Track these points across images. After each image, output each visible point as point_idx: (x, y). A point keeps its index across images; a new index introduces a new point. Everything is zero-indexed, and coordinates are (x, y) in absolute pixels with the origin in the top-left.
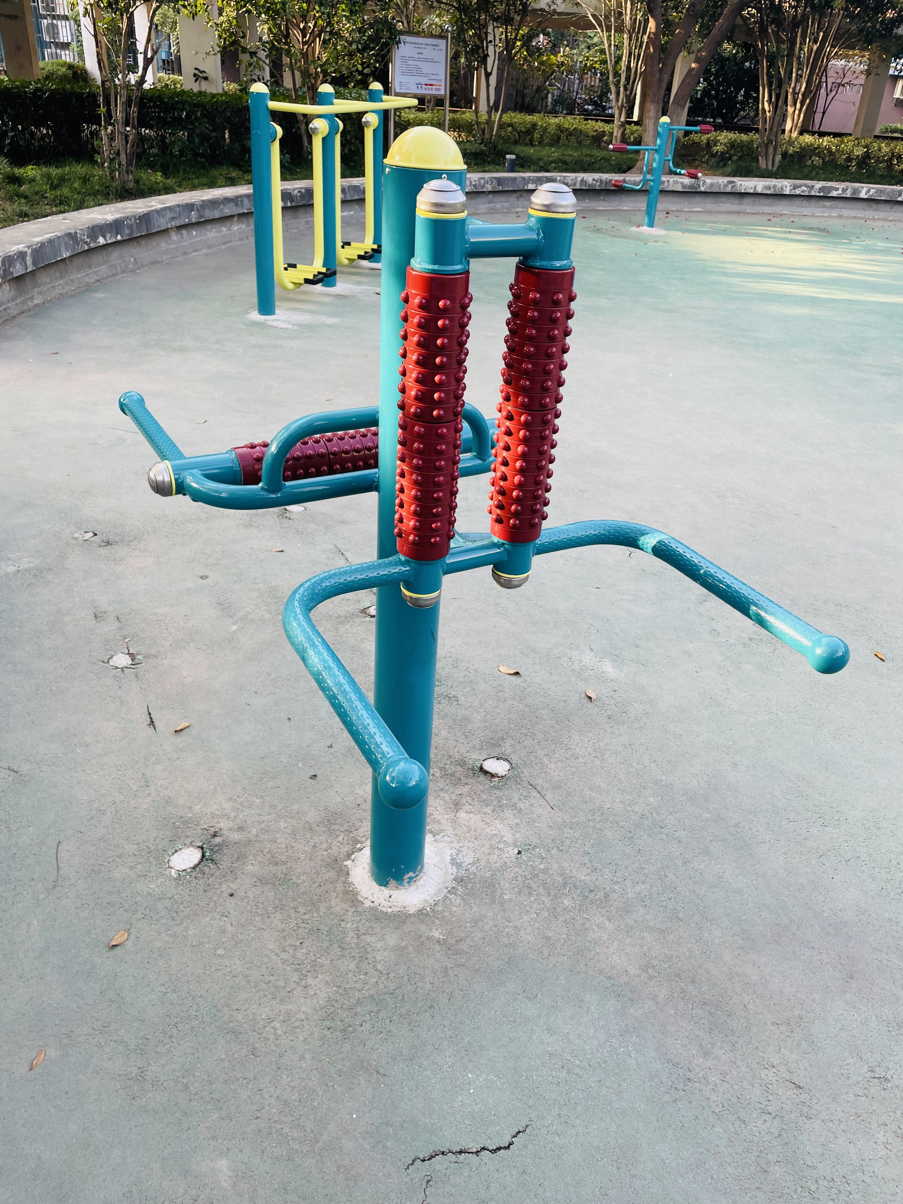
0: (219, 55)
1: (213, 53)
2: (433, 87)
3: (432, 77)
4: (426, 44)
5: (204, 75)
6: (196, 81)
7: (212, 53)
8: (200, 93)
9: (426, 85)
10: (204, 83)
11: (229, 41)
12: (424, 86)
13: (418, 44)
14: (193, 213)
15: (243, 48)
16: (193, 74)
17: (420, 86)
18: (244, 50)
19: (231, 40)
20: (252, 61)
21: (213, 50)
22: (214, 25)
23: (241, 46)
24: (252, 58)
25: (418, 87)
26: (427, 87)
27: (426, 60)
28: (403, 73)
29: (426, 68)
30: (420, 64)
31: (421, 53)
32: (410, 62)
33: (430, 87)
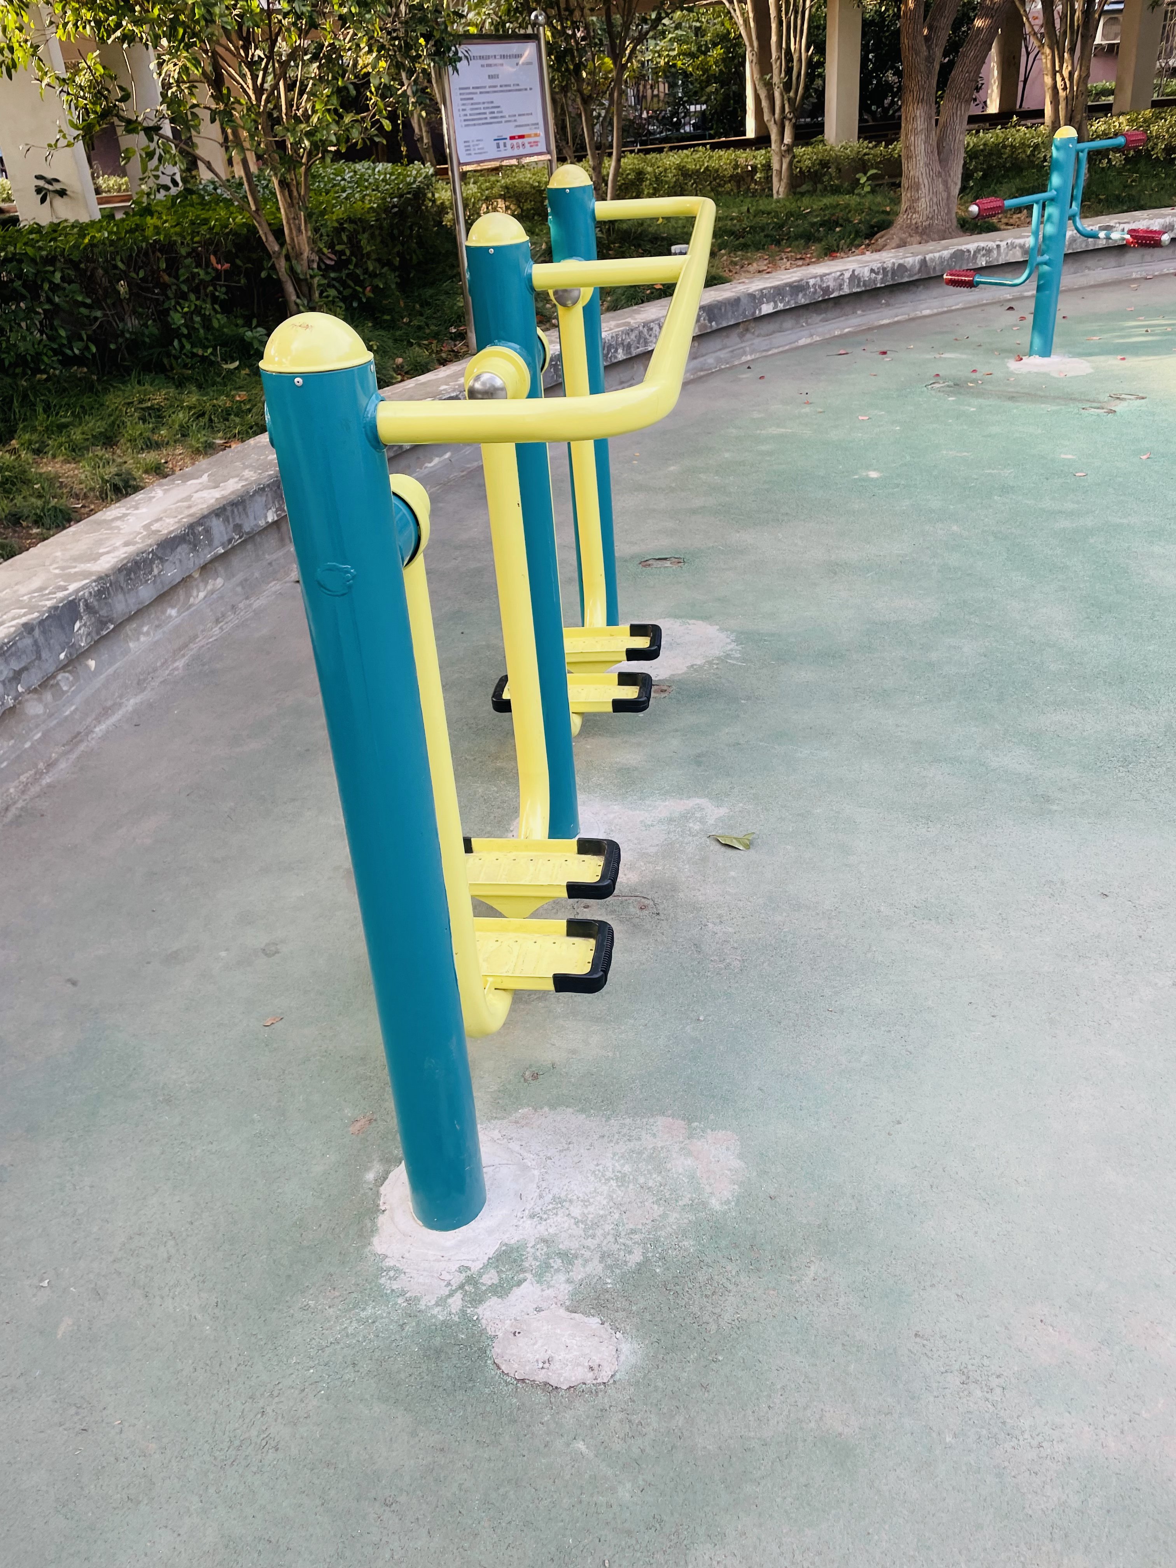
0: (80, 145)
1: (65, 142)
2: (525, 140)
3: (522, 120)
4: (503, 57)
5: (57, 186)
6: (43, 201)
7: (63, 142)
8: (55, 228)
9: (512, 138)
10: (58, 202)
11: (95, 112)
12: (509, 142)
13: (488, 57)
14: (77, 625)
15: (129, 122)
16: (34, 189)
17: (501, 142)
18: (131, 126)
19: (98, 109)
20: (153, 146)
21: (64, 136)
22: (55, 83)
23: (121, 118)
24: (151, 140)
25: (498, 147)
26: (514, 142)
27: (506, 89)
28: (469, 122)
29: (508, 103)
30: (497, 98)
31: (497, 76)
32: (478, 98)
33: (520, 141)
